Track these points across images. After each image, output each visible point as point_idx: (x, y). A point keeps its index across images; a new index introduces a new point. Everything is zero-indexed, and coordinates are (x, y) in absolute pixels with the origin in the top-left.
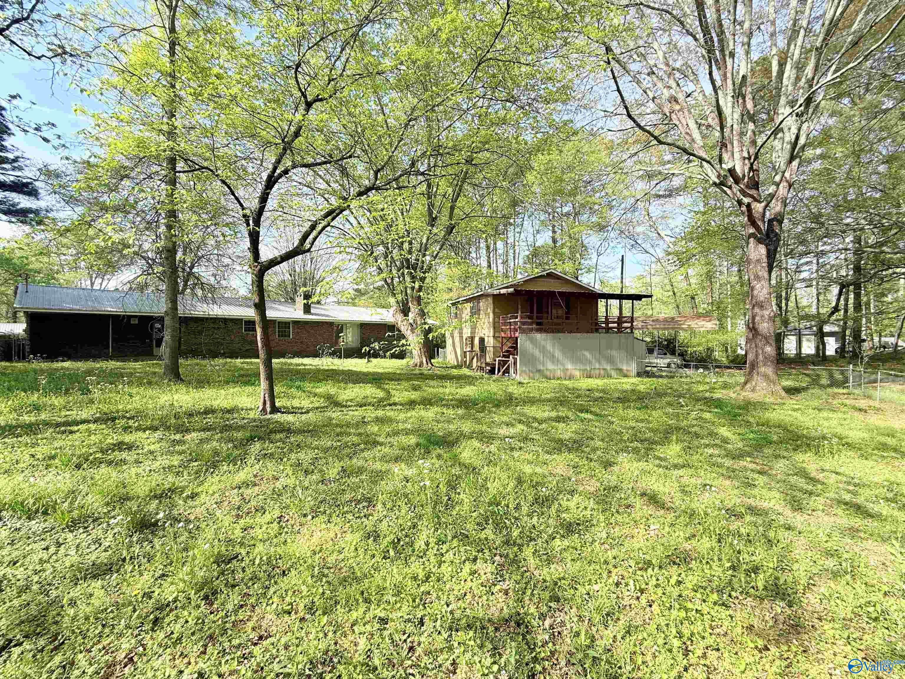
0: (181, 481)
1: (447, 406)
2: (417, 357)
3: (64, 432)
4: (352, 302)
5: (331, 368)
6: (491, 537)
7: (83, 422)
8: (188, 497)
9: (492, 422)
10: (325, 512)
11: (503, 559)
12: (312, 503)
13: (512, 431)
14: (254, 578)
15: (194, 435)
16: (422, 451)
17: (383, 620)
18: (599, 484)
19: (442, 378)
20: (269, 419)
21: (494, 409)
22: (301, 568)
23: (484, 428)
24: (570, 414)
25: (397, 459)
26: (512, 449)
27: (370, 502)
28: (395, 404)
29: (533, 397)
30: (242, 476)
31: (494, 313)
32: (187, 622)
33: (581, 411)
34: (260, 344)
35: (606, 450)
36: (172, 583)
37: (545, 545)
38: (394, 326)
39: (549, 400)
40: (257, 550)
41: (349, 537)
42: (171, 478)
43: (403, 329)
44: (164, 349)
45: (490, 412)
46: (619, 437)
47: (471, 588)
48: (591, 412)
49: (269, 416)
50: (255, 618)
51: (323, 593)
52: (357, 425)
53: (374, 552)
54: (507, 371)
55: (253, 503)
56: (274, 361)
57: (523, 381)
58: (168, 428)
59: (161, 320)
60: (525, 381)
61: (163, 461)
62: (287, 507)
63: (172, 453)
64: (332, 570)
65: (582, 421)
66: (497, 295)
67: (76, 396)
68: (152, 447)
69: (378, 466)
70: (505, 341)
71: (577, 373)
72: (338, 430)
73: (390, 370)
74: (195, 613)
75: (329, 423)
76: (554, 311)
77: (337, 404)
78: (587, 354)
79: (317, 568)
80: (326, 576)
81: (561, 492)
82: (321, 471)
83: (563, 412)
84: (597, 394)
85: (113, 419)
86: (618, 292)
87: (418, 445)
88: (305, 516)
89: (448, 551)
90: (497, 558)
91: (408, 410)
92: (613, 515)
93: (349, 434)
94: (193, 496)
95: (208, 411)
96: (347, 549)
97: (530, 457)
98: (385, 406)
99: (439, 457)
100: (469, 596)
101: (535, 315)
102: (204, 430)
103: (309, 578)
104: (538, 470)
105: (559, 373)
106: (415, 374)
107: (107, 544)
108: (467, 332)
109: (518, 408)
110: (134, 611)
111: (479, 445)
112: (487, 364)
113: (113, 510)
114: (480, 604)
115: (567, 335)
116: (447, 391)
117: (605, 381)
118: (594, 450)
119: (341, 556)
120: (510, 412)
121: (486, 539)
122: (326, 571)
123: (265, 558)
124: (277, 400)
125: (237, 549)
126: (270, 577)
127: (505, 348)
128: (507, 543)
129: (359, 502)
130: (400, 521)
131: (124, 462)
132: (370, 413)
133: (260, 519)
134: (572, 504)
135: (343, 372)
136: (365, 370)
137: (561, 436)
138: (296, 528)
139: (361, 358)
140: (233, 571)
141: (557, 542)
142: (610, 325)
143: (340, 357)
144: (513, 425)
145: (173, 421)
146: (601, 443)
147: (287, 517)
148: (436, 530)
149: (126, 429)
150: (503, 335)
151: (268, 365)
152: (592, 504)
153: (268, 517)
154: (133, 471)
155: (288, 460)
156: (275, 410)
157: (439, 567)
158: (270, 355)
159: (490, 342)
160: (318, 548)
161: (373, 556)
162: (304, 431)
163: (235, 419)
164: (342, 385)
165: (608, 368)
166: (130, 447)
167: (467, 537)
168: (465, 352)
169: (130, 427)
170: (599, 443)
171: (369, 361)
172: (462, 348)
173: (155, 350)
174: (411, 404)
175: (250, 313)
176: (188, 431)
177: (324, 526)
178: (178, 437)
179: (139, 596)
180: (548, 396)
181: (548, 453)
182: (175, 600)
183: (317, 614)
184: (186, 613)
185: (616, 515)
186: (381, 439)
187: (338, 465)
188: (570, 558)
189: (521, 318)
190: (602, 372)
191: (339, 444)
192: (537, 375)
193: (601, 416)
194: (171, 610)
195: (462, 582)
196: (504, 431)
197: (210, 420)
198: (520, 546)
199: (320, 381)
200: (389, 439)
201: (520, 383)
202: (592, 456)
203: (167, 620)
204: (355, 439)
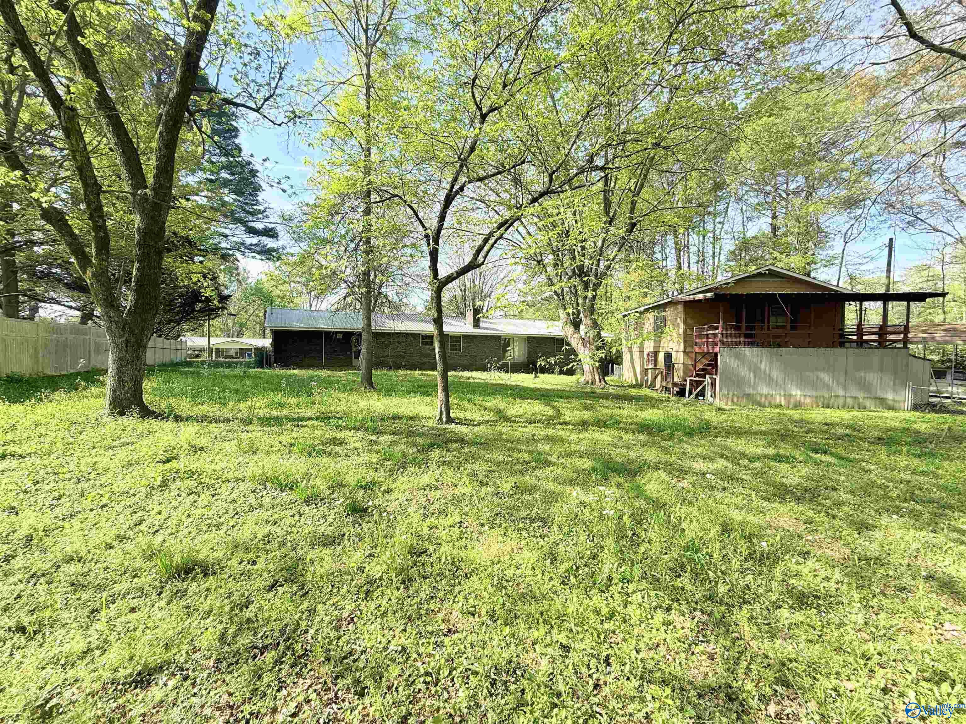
0: (380, 476)
1: (626, 430)
2: (588, 374)
3: (298, 426)
4: (520, 315)
5: (498, 382)
6: (689, 587)
7: (310, 419)
8: (385, 491)
9: (684, 453)
10: (500, 525)
11: (706, 617)
12: (488, 514)
13: (712, 466)
14: (441, 575)
15: (386, 437)
16: (599, 477)
17: (564, 647)
18: (848, 551)
19: (618, 397)
20: (445, 429)
21: (685, 438)
22: (482, 575)
23: (673, 459)
24: (797, 454)
25: (572, 482)
26: (713, 488)
27: (545, 522)
28: (566, 423)
29: (740, 428)
30: (425, 479)
31: (685, 323)
32: (390, 600)
33: (817, 452)
34: (437, 357)
35: (859, 507)
36: (378, 563)
37: (765, 613)
38: (563, 340)
39: (765, 433)
40: (442, 550)
41: (526, 554)
42: (372, 473)
43: (574, 343)
44: (362, 361)
45: (680, 441)
46: (881, 492)
47: (665, 640)
48: (831, 454)
49: (445, 426)
50: (444, 612)
51: (504, 604)
52: (527, 441)
53: (552, 575)
54: (702, 393)
55: (436, 505)
56: (449, 373)
57: (724, 407)
58: (367, 430)
59: (360, 334)
60: (727, 408)
61: (365, 457)
62: (466, 514)
63: (370, 451)
64: (510, 584)
65: (817, 464)
66: (690, 301)
67: (303, 398)
68: (357, 445)
69: (551, 486)
70: (699, 357)
71: (807, 401)
72: (509, 445)
73: (559, 387)
74: (396, 594)
75: (498, 437)
76: (772, 319)
77: (507, 419)
78: (826, 377)
79: (496, 578)
80: (505, 588)
81: (788, 551)
82: (494, 484)
83: (785, 449)
84: (841, 431)
85: (329, 418)
86: (882, 290)
87: (594, 469)
88: (482, 525)
89: (634, 592)
90: (698, 613)
91: (580, 431)
92: (874, 596)
93: (520, 451)
94: (388, 491)
95: (396, 417)
96: (525, 565)
97: (738, 501)
98: (555, 424)
99: (619, 485)
100: (662, 648)
101: (744, 324)
102: (393, 434)
103: (489, 586)
104: (750, 518)
105: (778, 399)
106: (587, 393)
107: (331, 520)
108: (649, 346)
109: (719, 439)
110: (352, 580)
111: (667, 478)
112: (675, 385)
113: (333, 493)
114: (678, 662)
115: (791, 350)
116: (625, 412)
117: (856, 413)
118: (839, 504)
119: (519, 572)
120: (708, 444)
121: (683, 589)
122: (505, 584)
123: (449, 558)
124: (451, 411)
125: (426, 545)
126: (455, 577)
127: (700, 366)
128: (711, 598)
129: (533, 521)
130: (579, 549)
131: (337, 454)
132: (541, 431)
133: (443, 521)
134: (804, 570)
135: (511, 387)
136: (532, 386)
137: (784, 480)
138: (475, 535)
139: (528, 373)
140: (423, 564)
141: (784, 613)
142: (865, 337)
143: (507, 372)
144: (712, 460)
145: (370, 424)
146: (850, 496)
147: (466, 524)
148: (620, 566)
149: (338, 427)
150: (697, 350)
151: (445, 377)
152: (837, 575)
153: (450, 521)
154: (345, 463)
155: (465, 469)
156: (450, 420)
157: (625, 606)
158: (447, 368)
159: (679, 358)
160: (497, 559)
161: (551, 579)
162: (477, 443)
163: (417, 426)
164: (510, 399)
165: (861, 396)
166: (341, 443)
167: (658, 580)
168: (647, 370)
169: (340, 426)
170: (845, 497)
171: (536, 377)
172: (642, 365)
173: (354, 361)
174: (584, 425)
175: (429, 328)
176: (381, 433)
177: (500, 539)
178: (374, 438)
179: (355, 568)
180: (763, 428)
181: (767, 499)
182: (381, 579)
183: (499, 622)
184: (389, 591)
185: (881, 597)
186: (553, 460)
187: (512, 481)
188: (804, 637)
189: (723, 329)
190: (849, 401)
191: (510, 459)
192: (745, 401)
193: (848, 460)
194: (378, 587)
195: (654, 631)
196: (699, 465)
197: (397, 424)
198: (730, 607)
199: (489, 395)
200: (561, 461)
201: (719, 409)
202: (835, 512)
203: (376, 594)
204: (526, 456)
